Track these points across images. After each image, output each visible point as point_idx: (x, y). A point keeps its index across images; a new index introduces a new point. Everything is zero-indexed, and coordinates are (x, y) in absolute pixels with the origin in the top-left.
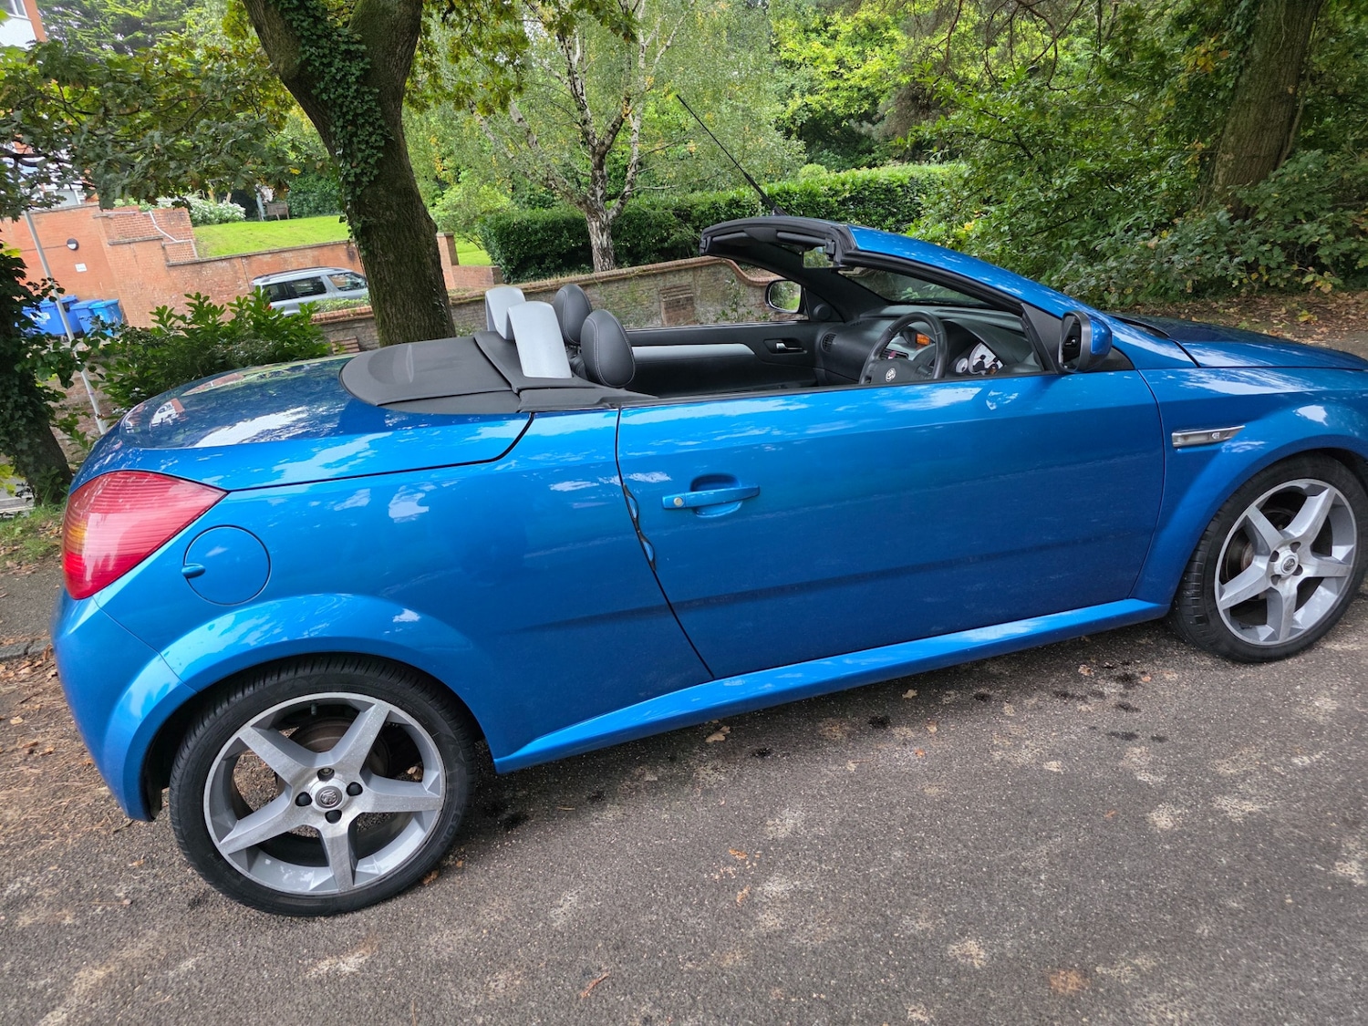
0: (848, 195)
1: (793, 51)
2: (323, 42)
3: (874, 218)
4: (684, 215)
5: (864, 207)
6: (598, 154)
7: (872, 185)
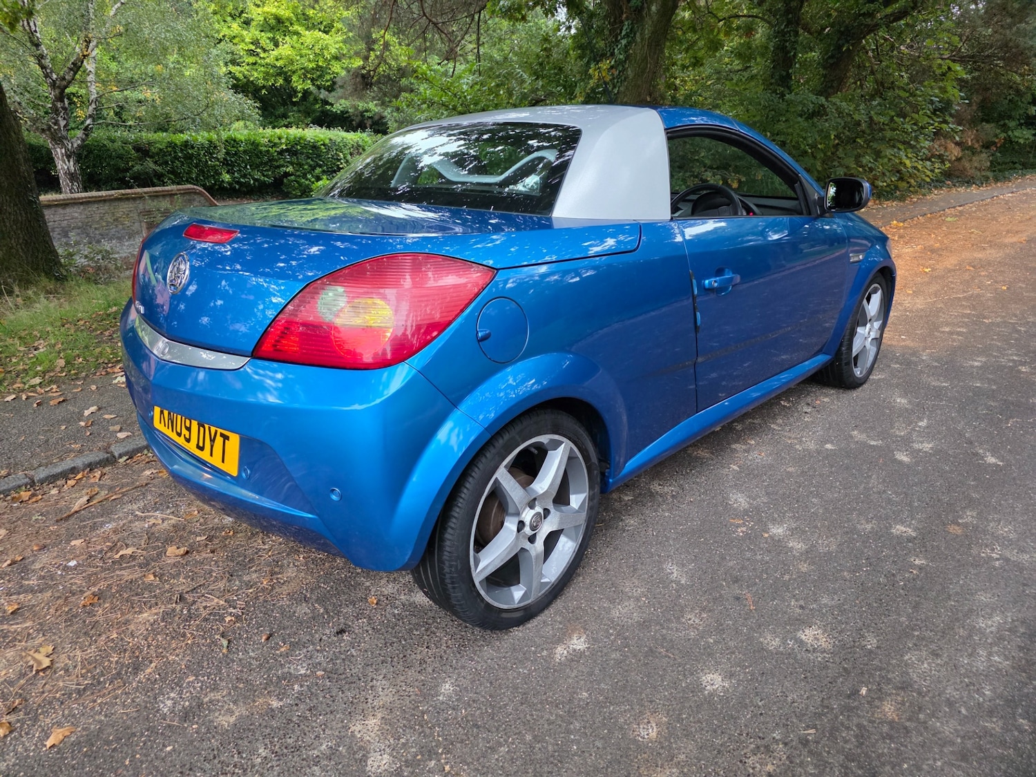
0: (285, 148)
3: (306, 167)
4: (143, 150)
5: (297, 159)
6: (59, 87)
7: (302, 141)
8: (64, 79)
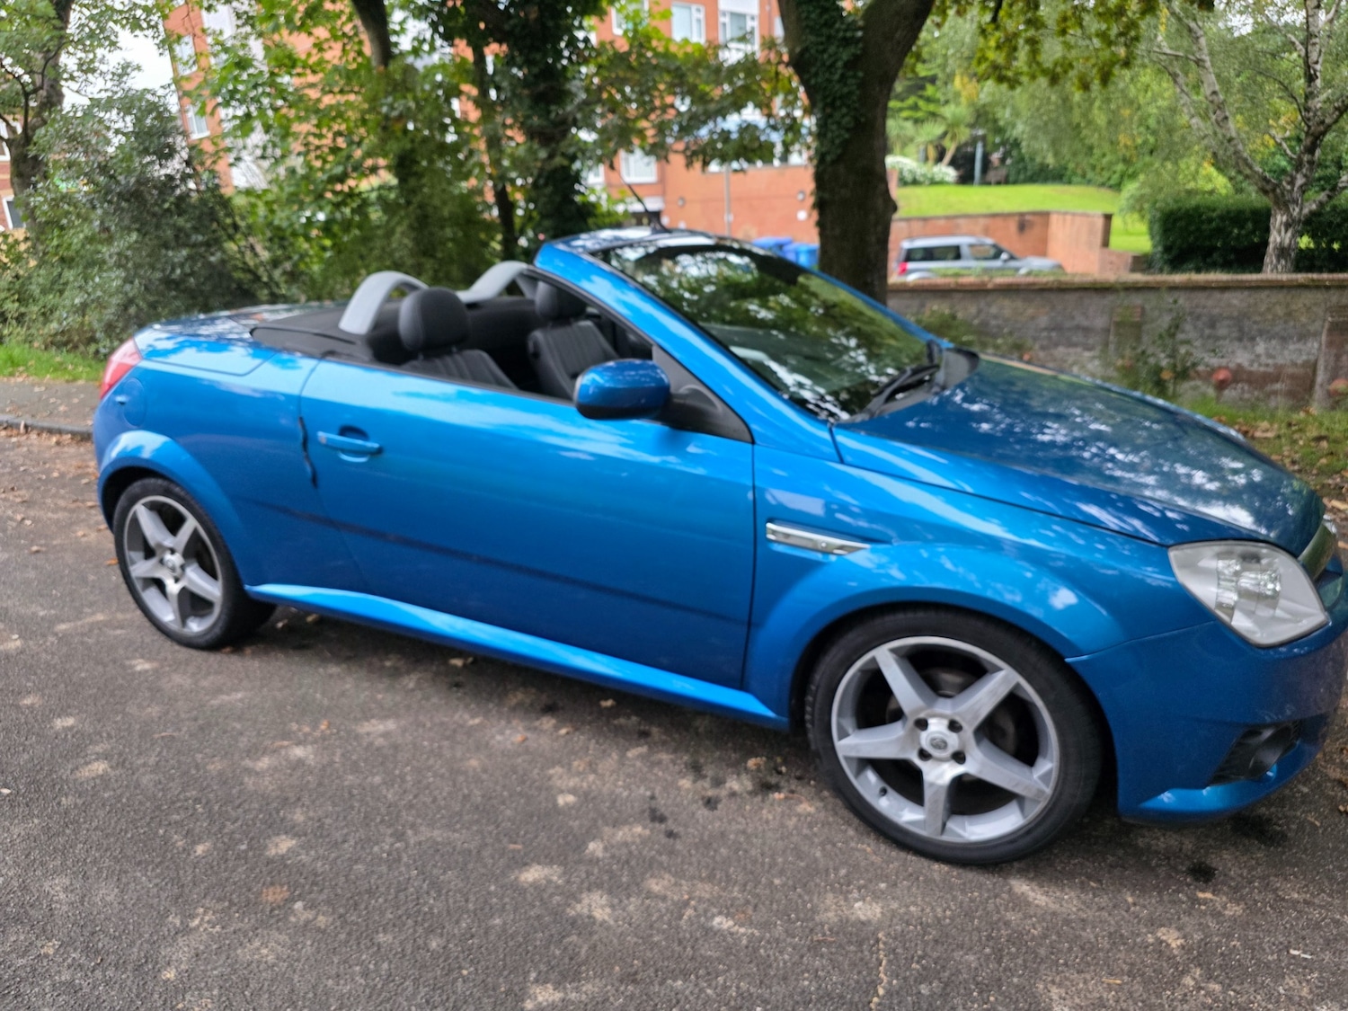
6: (1312, 134)
8: (1322, 122)
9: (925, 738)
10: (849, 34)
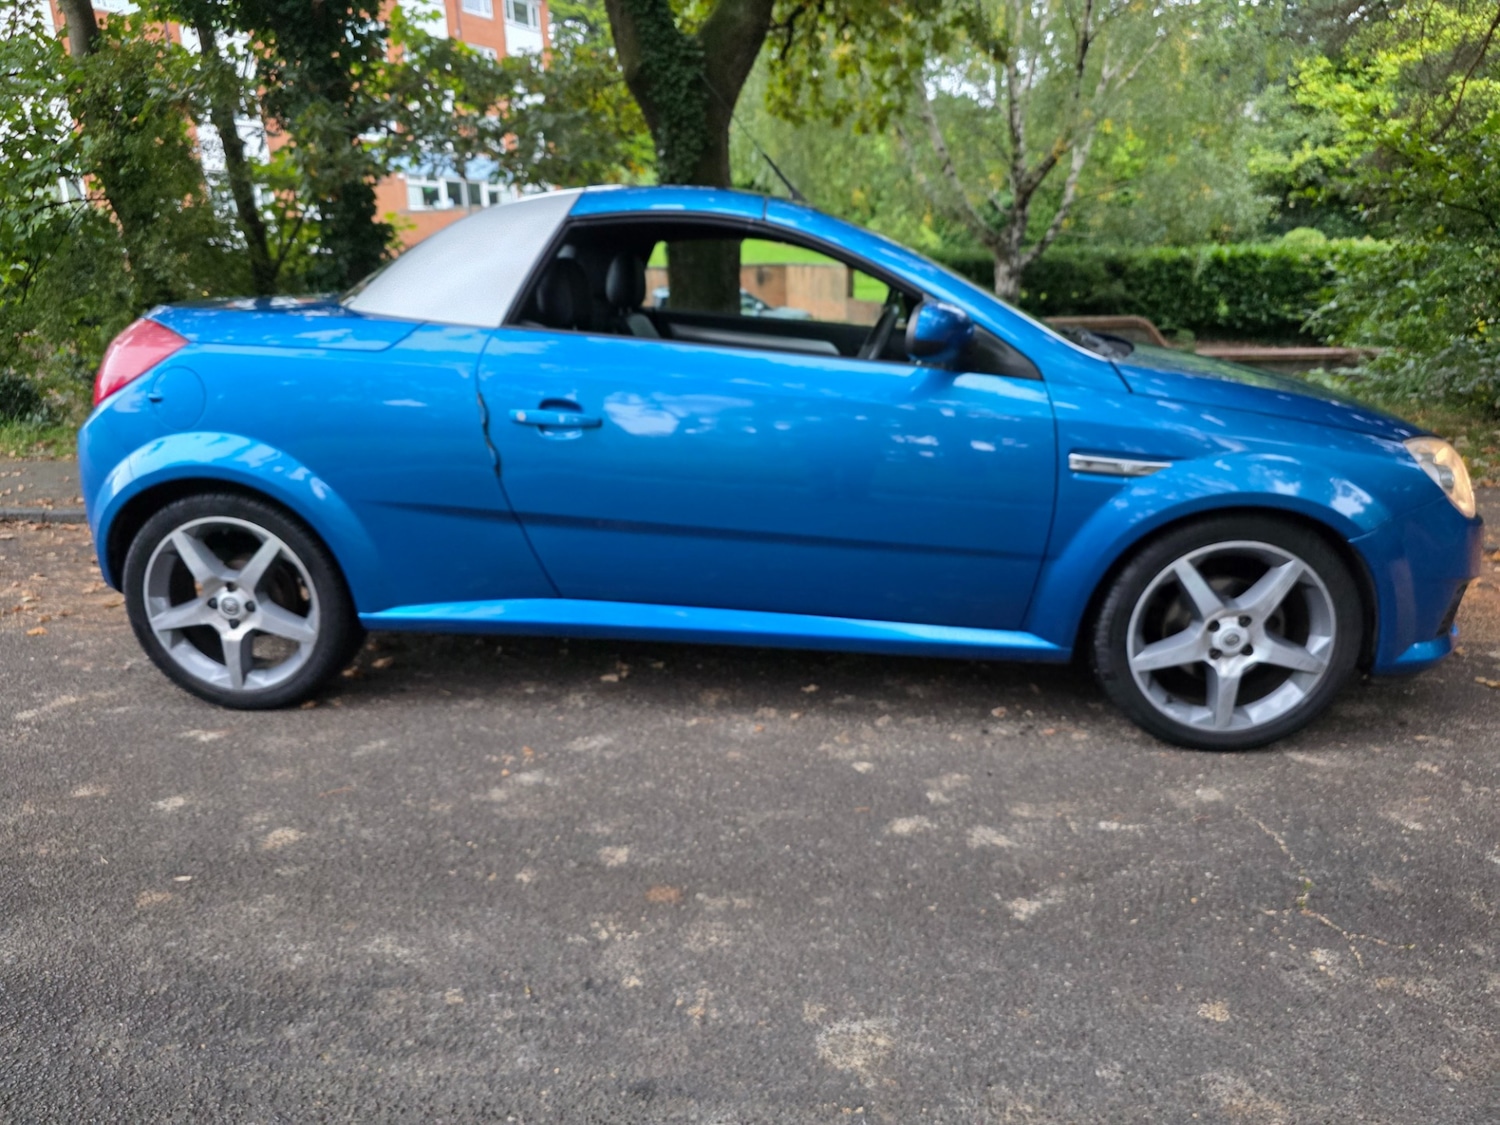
1: (1316, 94)
2: (665, 47)
4: (1116, 268)
6: (1023, 191)
8: (1030, 182)
9: (1217, 639)
10: (691, 53)
